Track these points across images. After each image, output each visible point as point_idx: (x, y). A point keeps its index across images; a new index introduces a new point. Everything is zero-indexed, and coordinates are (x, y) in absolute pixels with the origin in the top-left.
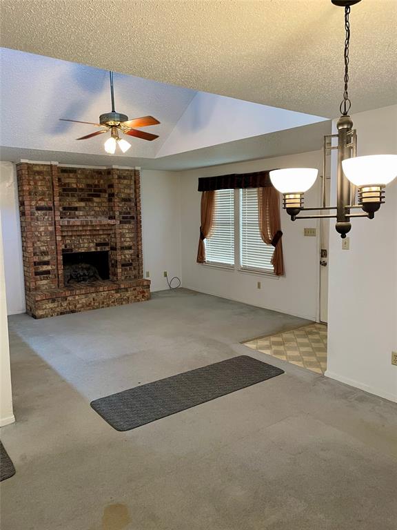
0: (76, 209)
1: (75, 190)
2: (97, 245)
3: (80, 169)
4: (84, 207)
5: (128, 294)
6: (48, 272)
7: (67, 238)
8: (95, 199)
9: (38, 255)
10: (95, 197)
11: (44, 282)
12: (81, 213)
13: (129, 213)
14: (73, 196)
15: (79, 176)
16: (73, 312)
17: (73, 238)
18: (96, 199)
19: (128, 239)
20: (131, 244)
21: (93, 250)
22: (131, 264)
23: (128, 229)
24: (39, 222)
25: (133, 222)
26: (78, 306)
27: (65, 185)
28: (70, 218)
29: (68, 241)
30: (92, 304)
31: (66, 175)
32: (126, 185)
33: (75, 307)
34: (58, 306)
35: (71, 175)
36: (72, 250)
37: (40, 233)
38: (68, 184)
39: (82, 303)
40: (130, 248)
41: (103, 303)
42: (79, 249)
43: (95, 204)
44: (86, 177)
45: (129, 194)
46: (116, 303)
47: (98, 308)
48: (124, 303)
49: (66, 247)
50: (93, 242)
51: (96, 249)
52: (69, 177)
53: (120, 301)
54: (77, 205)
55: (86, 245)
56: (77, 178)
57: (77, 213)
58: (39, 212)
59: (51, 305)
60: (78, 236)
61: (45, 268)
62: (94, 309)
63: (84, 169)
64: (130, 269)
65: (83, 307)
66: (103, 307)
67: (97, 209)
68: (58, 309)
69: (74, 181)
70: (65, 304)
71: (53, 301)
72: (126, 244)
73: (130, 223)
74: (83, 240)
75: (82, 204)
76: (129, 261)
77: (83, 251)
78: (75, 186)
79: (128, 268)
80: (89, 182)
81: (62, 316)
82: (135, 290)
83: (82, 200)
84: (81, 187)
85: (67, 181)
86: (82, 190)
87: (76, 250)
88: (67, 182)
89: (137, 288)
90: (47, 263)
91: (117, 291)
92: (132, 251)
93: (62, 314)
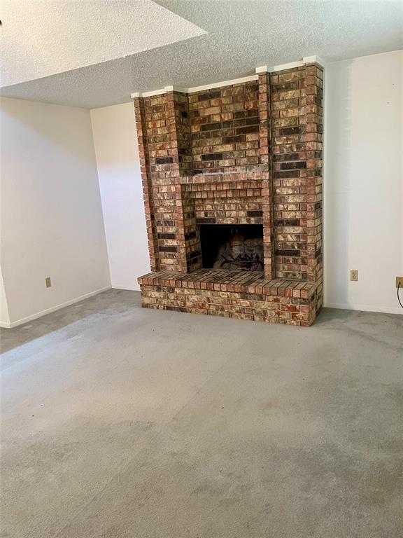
0: (219, 156)
1: (218, 125)
2: (250, 214)
3: (225, 88)
4: (231, 153)
5: (264, 305)
6: (173, 249)
7: (207, 202)
8: (248, 136)
9: (162, 225)
10: (249, 133)
11: (170, 261)
12: (227, 163)
13: (296, 156)
14: (216, 136)
15: (224, 101)
16: (182, 310)
17: (216, 202)
18: (250, 137)
19: (292, 207)
20: (298, 215)
21: (244, 222)
22: (297, 253)
23: (293, 188)
24: (161, 180)
25: (302, 173)
26: (188, 304)
27: (204, 120)
28: (211, 172)
29: (209, 207)
30: (207, 306)
31: (205, 103)
32: (292, 100)
33: (185, 304)
34: (164, 298)
35: (213, 102)
36: (214, 220)
37: (163, 195)
38: (210, 117)
39: (193, 301)
40: (295, 223)
41: (222, 309)
42: (224, 218)
43: (248, 145)
44: (235, 101)
45: (297, 119)
46: (243, 316)
47: (214, 314)
48: (257, 318)
49: (206, 215)
50: (243, 209)
51: (249, 220)
52: (210, 106)
53: (251, 314)
54: (220, 149)
55: (234, 214)
56: (221, 105)
57: (221, 162)
58: (160, 166)
59: (157, 294)
60: (222, 199)
61: (170, 243)
62: (208, 313)
63: (232, 86)
64: (295, 261)
65: (193, 307)
66: (222, 315)
67: (251, 153)
68: (165, 302)
69: (216, 110)
70: (172, 297)
71: (159, 289)
72: (289, 216)
73: (296, 175)
74: (229, 206)
75: (229, 147)
76: (293, 247)
77: (229, 223)
78: (217, 119)
79: (291, 259)
80: (239, 107)
81: (168, 311)
82: (276, 300)
83: (228, 141)
84: (226, 119)
85: (208, 112)
86: (228, 123)
87: (220, 221)
88: (206, 114)
89: (281, 299)
90: (172, 236)
91: (245, 295)
92: (298, 230)
93: (169, 308)
